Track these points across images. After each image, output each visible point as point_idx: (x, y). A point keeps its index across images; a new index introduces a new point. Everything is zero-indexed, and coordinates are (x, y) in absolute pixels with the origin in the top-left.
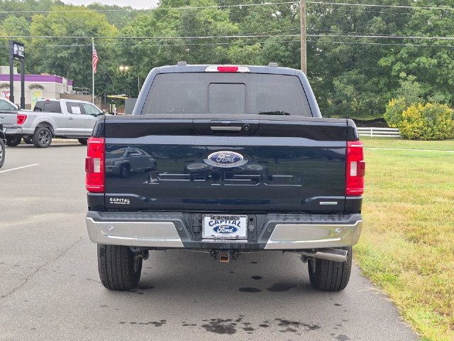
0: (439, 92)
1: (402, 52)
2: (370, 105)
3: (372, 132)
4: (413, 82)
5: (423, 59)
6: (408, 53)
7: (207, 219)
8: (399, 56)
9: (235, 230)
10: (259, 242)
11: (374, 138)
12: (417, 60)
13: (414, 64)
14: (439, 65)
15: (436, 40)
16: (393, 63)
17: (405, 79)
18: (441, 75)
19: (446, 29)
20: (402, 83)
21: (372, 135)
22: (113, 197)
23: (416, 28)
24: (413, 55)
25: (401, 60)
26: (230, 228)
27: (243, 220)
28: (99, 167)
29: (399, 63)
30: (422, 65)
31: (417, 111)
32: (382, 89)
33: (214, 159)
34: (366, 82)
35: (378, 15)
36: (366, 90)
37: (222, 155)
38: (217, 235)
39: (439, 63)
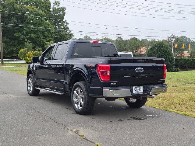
0: (38, 47)
1: (23, 32)
2: (12, 51)
3: (15, 61)
4: (30, 43)
5: (32, 35)
6: (26, 32)
7: (134, 88)
8: (22, 33)
9: (140, 90)
10: (149, 93)
11: (16, 63)
12: (30, 35)
13: (29, 36)
14: (37, 37)
15: (36, 28)
16: (21, 35)
17: (27, 42)
18: (38, 41)
19: (39, 24)
20: (26, 43)
21: (15, 63)
22: (112, 83)
23: (28, 23)
24: (28, 33)
25: (23, 34)
26: (139, 90)
27: (142, 87)
28: (109, 73)
29: (22, 36)
30: (31, 37)
31: (32, 53)
32: (16, 45)
33: (137, 70)
34: (10, 42)
35: (14, 17)
36: (10, 45)
37: (139, 68)
38: (136, 92)
39: (37, 36)
